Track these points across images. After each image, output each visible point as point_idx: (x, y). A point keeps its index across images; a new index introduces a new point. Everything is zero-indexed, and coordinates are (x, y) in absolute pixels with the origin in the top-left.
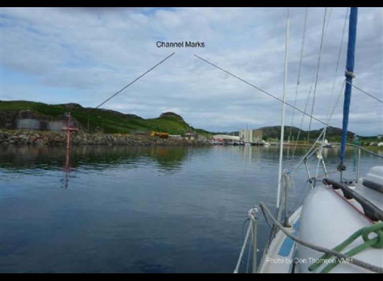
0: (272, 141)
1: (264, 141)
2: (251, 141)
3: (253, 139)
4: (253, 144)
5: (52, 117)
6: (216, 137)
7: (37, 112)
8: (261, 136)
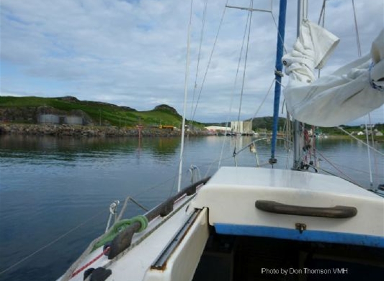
0: (261, 131)
1: (253, 132)
2: (242, 131)
3: (243, 130)
4: (244, 135)
5: (66, 112)
6: (209, 128)
7: (52, 108)
8: (251, 127)
